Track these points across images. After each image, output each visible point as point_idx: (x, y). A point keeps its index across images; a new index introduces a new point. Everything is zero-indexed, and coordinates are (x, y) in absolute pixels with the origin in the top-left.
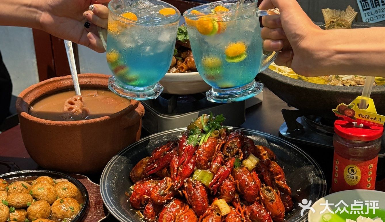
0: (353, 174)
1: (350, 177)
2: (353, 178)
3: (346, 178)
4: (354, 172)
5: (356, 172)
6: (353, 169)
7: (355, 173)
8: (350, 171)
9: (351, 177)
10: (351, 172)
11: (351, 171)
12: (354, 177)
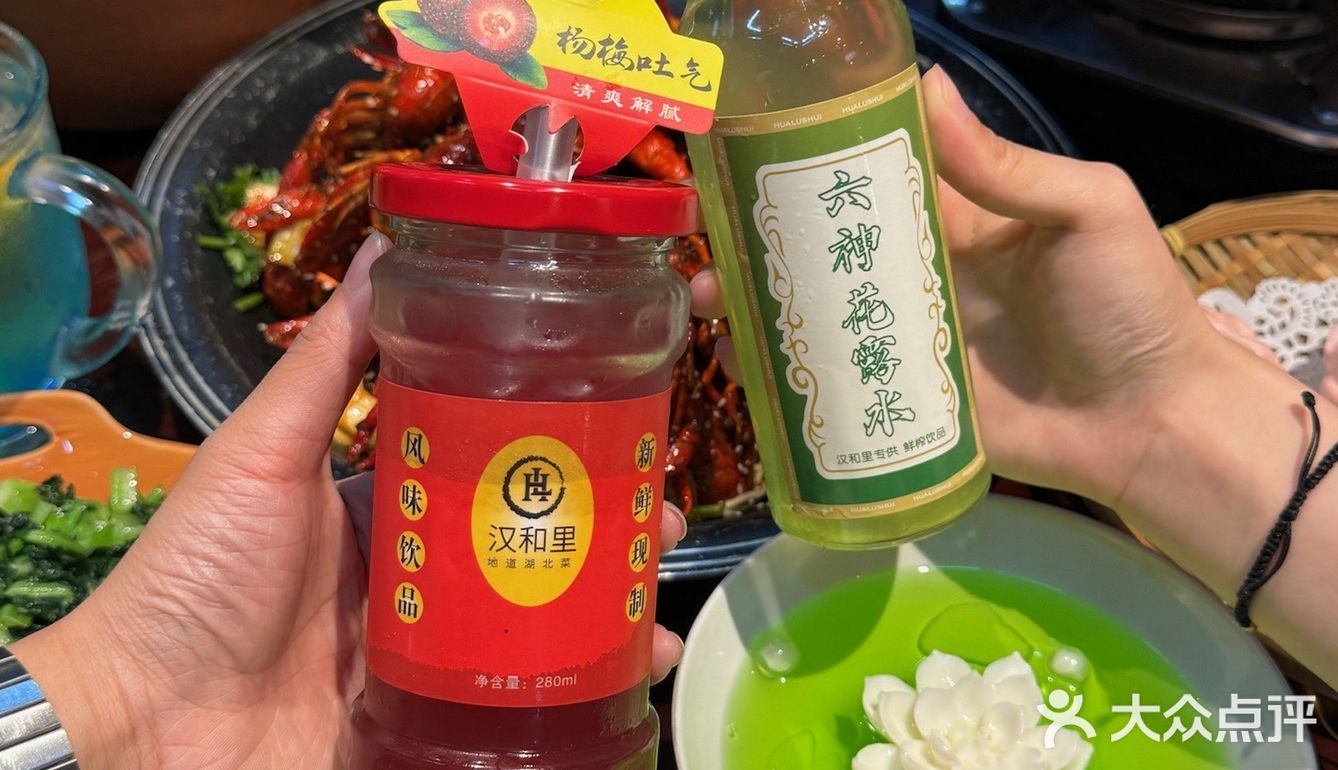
0: (536, 516)
1: (517, 540)
2: (540, 544)
3: (493, 554)
4: (544, 496)
5: (561, 496)
6: (537, 470)
7: (551, 500)
8: (517, 491)
9: (527, 538)
10: (527, 499)
11: (528, 485)
12: (550, 540)
